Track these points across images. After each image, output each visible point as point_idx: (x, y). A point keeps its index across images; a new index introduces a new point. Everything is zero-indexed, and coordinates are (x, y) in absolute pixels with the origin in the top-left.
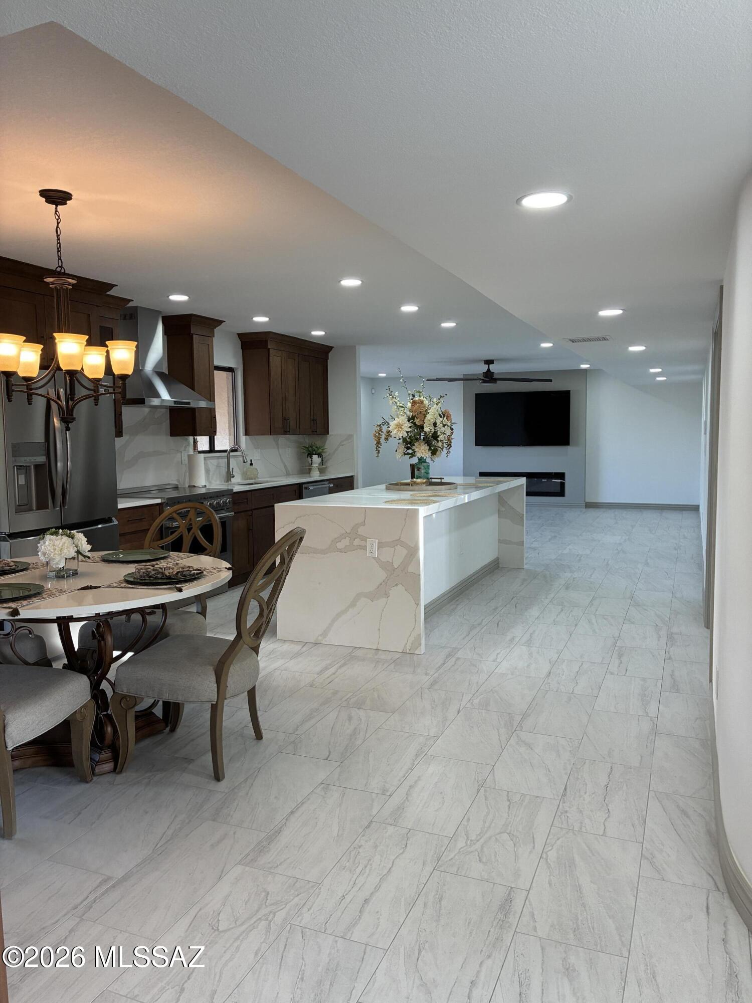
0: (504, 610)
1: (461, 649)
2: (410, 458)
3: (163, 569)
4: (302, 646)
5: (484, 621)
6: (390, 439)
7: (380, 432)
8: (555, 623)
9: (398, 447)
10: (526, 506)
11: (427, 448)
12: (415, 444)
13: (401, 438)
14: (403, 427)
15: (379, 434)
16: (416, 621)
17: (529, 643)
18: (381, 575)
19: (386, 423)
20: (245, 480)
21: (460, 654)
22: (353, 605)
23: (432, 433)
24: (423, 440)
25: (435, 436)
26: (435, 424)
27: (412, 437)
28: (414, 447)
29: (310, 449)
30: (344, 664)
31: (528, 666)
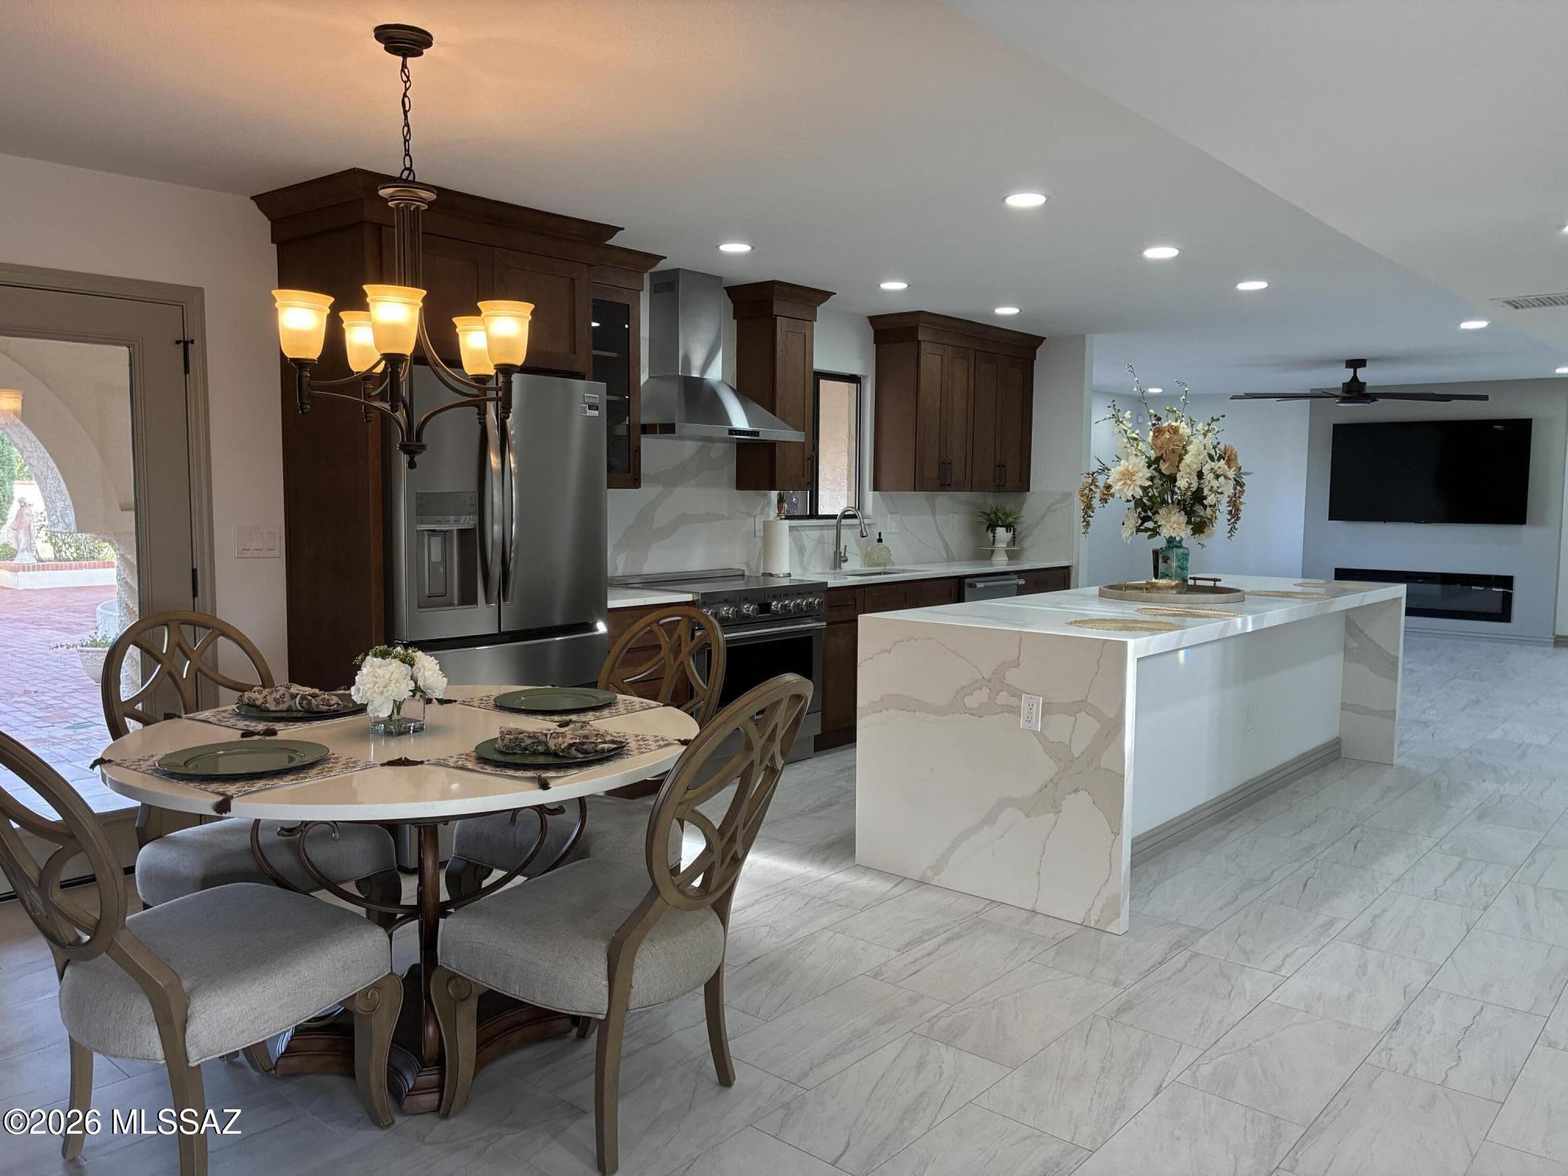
0: (1326, 853)
1: (1208, 932)
2: (1149, 537)
3: (548, 737)
4: (895, 883)
5: (1276, 872)
6: (1111, 500)
7: (1093, 487)
8: (1437, 895)
9: (1127, 516)
10: (1405, 635)
11: (1183, 518)
12: (1160, 511)
13: (1130, 498)
14: (1134, 478)
15: (1091, 490)
16: (1111, 866)
17: (1364, 939)
18: (1048, 768)
19: (1105, 470)
20: (869, 566)
21: (1202, 944)
22: (990, 818)
23: (1194, 490)
24: (1178, 504)
25: (1198, 497)
26: (1200, 475)
27: (1156, 498)
28: (1157, 518)
29: (993, 516)
30: (959, 936)
31: (1350, 997)
